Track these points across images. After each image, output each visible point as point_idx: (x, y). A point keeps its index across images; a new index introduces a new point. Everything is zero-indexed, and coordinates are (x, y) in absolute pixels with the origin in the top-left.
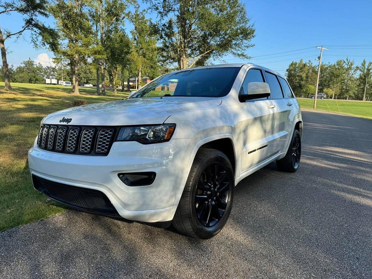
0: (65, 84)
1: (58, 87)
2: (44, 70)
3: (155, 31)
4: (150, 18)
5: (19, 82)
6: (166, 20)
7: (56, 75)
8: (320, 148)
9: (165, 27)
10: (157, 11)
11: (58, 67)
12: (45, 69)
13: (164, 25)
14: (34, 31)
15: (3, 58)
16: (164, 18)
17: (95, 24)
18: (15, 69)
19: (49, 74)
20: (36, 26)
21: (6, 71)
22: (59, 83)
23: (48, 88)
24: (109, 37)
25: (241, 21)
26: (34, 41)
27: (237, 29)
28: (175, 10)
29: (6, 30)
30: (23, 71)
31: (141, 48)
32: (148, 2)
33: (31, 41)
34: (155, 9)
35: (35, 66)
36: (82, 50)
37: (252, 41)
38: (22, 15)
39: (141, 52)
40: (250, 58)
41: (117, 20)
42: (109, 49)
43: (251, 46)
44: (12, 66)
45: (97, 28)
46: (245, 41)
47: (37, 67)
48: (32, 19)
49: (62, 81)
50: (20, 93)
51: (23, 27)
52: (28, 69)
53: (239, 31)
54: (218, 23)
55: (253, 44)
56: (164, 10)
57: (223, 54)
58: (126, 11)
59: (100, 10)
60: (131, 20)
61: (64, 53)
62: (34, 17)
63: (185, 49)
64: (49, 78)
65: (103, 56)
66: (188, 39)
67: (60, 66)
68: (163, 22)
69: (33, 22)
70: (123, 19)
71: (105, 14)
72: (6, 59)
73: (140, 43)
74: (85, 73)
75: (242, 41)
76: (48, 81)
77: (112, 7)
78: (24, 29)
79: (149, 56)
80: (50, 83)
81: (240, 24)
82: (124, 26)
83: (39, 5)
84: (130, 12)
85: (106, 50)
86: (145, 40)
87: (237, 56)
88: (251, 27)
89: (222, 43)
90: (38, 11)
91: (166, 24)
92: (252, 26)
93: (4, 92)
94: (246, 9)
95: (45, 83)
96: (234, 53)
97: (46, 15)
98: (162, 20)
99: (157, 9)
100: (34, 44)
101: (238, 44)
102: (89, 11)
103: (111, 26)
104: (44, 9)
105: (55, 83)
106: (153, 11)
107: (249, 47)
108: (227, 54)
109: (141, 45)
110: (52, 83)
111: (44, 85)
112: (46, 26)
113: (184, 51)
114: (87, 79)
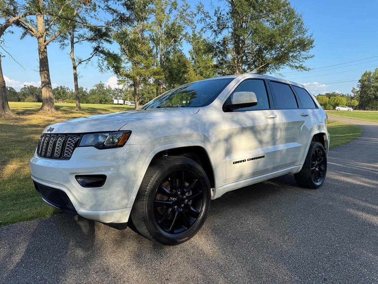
0: (131, 104)
1: (124, 107)
2: (112, 92)
3: (210, 49)
4: (208, 37)
5: (91, 103)
6: (220, 38)
7: (123, 96)
8: (368, 164)
9: (220, 44)
10: (211, 30)
11: (124, 89)
12: (114, 91)
13: (219, 43)
14: (101, 56)
15: (75, 82)
16: (218, 36)
17: (155, 47)
18: (88, 91)
19: (117, 95)
20: (102, 52)
21: (77, 93)
22: (125, 103)
23: (114, 108)
24: (167, 59)
25: (298, 32)
26: (100, 65)
27: (294, 41)
28: (228, 27)
29: (78, 58)
30: (95, 93)
31: (199, 67)
32: (202, 22)
33: (97, 66)
34: (209, 28)
35: (105, 89)
36: (143, 71)
37: (311, 52)
38: (90, 43)
39: (198, 71)
40: (309, 69)
41: (175, 41)
42: (167, 69)
43: (310, 57)
44: (86, 89)
45: (157, 50)
46: (303, 53)
47: (107, 89)
48: (99, 47)
49: (128, 102)
50: (88, 112)
51: (91, 54)
52: (99, 91)
53: (296, 42)
54: (272, 36)
55: (312, 55)
56: (218, 28)
57: (280, 67)
58: (184, 33)
59: (160, 34)
60: (188, 40)
61: (127, 76)
62: (100, 45)
63: (238, 65)
64: (116, 99)
65: (161, 77)
66: (242, 54)
67: (126, 88)
68: (217, 40)
69: (100, 49)
70: (180, 40)
71: (164, 37)
72: (77, 83)
73: (197, 62)
74: (149, 93)
75: (299, 53)
76: (115, 101)
77: (170, 30)
78: (93, 56)
79: (206, 75)
80: (117, 103)
81: (297, 35)
82: (182, 47)
83: (105, 34)
84: (187, 33)
85: (165, 71)
86: (202, 59)
87: (294, 68)
88: (309, 38)
89: (278, 56)
90: (104, 40)
91: (220, 41)
92: (311, 36)
93: (74, 112)
94: (303, 19)
95: (113, 104)
96: (291, 66)
97: (110, 42)
98: (216, 38)
99: (212, 27)
100: (99, 69)
101: (295, 56)
102: (150, 35)
103: (169, 48)
104: (109, 36)
105: (122, 103)
106: (207, 30)
107: (307, 58)
108: (284, 67)
109: (199, 64)
110: (119, 103)
111: (112, 105)
112: (111, 52)
113: (237, 67)
114: (150, 99)
